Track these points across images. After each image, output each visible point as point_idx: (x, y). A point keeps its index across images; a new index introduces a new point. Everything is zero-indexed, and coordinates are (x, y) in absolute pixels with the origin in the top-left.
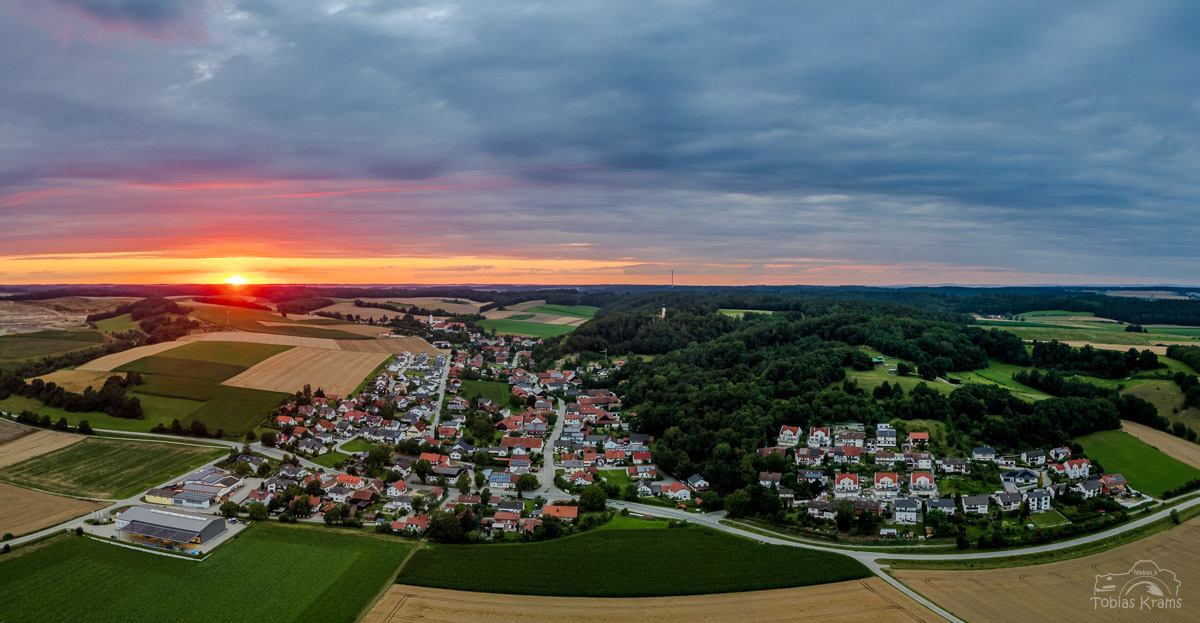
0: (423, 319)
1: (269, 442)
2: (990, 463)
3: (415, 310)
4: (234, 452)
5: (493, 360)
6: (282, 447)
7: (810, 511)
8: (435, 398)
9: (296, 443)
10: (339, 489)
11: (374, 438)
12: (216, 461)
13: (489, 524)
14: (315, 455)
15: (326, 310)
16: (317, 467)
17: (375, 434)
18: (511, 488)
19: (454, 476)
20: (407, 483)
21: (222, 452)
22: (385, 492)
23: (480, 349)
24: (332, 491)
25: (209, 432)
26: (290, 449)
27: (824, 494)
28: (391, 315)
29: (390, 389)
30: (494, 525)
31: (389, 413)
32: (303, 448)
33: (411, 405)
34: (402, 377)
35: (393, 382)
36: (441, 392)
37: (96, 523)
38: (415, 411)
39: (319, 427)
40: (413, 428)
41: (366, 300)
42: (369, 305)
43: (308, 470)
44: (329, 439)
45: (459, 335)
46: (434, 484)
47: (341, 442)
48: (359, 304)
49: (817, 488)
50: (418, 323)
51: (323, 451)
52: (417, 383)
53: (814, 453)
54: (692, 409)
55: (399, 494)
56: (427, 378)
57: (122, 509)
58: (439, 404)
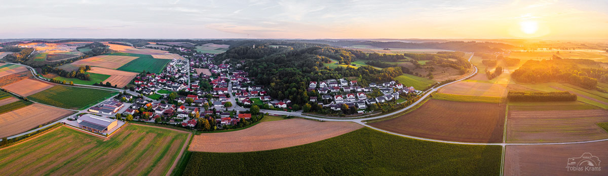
0: (177, 49)
1: (132, 90)
2: (376, 87)
3: (175, 46)
4: (120, 93)
5: (202, 61)
6: (137, 92)
7: (332, 108)
8: (187, 74)
9: (142, 90)
10: (159, 109)
11: (169, 88)
12: (114, 96)
13: (219, 122)
14: (149, 95)
15: (148, 46)
16: (150, 99)
17: (170, 87)
18: (222, 107)
19: (201, 103)
20: (184, 106)
21: (116, 93)
22: (176, 110)
23: (197, 57)
24: (156, 110)
25: (112, 85)
26: (140, 92)
27: (333, 102)
28: (168, 47)
29: (172, 71)
30: (222, 123)
31: (173, 80)
32: (144, 92)
33: (180, 77)
34: (175, 67)
35: (172, 69)
36: (189, 71)
37: (71, 120)
38: (182, 79)
39: (149, 84)
40: (183, 85)
41: (159, 43)
42: (161, 44)
43: (147, 100)
44: (153, 89)
45: (190, 54)
46: (194, 106)
47: (157, 90)
48: (157, 44)
49: (330, 101)
50: (176, 50)
51: (152, 93)
52: (180, 69)
53: (324, 89)
54: (277, 77)
55: (182, 111)
56: (183, 67)
57: (81, 115)
58: (188, 76)
